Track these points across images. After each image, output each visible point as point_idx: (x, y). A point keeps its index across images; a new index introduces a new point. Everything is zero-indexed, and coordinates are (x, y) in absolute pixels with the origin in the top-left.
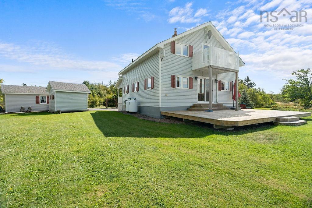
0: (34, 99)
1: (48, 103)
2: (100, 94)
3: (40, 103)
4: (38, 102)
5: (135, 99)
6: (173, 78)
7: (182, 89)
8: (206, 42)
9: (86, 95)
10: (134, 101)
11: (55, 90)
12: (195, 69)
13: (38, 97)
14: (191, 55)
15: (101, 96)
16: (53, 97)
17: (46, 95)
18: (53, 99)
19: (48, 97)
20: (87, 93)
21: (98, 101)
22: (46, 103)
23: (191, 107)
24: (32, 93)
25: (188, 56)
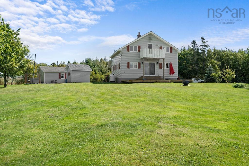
0: (57, 76)
1: (66, 78)
2: (101, 71)
3: (61, 78)
4: (60, 78)
5: (114, 74)
6: (128, 64)
7: (134, 69)
8: (150, 42)
9: (89, 72)
10: (113, 75)
11: (72, 70)
12: (141, 58)
13: (60, 74)
14: (139, 51)
15: (103, 73)
16: (70, 74)
17: (64, 73)
18: (70, 75)
19: (66, 74)
20: (89, 71)
21: (100, 78)
22: (64, 78)
23: (139, 78)
24: (55, 71)
25: (138, 51)
